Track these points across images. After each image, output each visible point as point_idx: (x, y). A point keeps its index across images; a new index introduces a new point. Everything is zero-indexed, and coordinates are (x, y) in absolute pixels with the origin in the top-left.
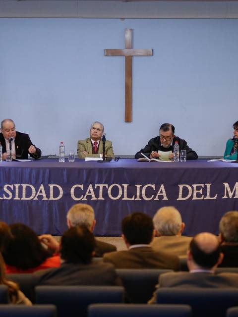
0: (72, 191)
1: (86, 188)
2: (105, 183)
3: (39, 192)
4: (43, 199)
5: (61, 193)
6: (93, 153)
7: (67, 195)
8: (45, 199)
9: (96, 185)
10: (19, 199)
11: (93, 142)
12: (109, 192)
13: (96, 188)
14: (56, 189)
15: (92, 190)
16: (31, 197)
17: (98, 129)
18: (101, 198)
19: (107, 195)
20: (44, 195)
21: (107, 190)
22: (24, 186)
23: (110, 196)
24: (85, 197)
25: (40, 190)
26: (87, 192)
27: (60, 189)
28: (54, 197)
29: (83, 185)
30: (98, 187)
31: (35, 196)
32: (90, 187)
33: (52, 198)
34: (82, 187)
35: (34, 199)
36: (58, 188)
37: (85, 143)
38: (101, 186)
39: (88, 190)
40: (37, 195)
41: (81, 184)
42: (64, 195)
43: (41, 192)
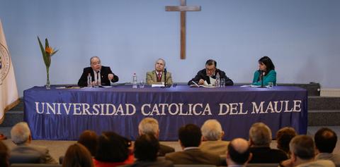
0: (143, 109)
1: (152, 106)
2: (166, 103)
3: (118, 110)
4: (121, 115)
5: (135, 110)
6: (157, 81)
7: (139, 111)
8: (123, 114)
9: (160, 105)
10: (104, 115)
11: (157, 73)
12: (169, 109)
14: (130, 107)
15: (157, 108)
16: (113, 113)
17: (161, 64)
18: (163, 114)
19: (168, 111)
20: (122, 112)
22: (108, 105)
23: (170, 112)
24: (152, 113)
26: (153, 110)
27: (134, 107)
28: (130, 113)
31: (116, 113)
32: (156, 106)
33: (128, 114)
34: (149, 105)
35: (115, 115)
36: (132, 107)
37: (152, 74)
38: (164, 105)
39: (154, 108)
42: (136, 111)
43: (120, 109)
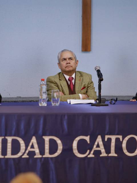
0: (75, 144)
1: (93, 140)
2: (118, 134)
3: (29, 147)
4: (35, 157)
5: (60, 147)
6: (70, 94)
7: (68, 149)
8: (38, 156)
9: (107, 137)
10: (3, 157)
11: (67, 77)
12: (124, 145)
13: (106, 140)
14: (52, 142)
15: (101, 143)
16: (19, 154)
17: (70, 59)
18: (113, 154)
19: (121, 149)
20: (37, 151)
21: (122, 143)
22: (10, 139)
23: (125, 151)
24: (92, 152)
25: (31, 144)
26: (95, 146)
27: (59, 142)
28: (51, 153)
29: (89, 137)
30: (110, 140)
31: (24, 153)
32: (99, 139)
33: (47, 155)
34: (87, 138)
35: (23, 157)
36: (55, 141)
37: (57, 80)
38: (113, 138)
39: (96, 143)
40: (27, 152)
41: (87, 136)
42: (64, 150)
43: (32, 147)
